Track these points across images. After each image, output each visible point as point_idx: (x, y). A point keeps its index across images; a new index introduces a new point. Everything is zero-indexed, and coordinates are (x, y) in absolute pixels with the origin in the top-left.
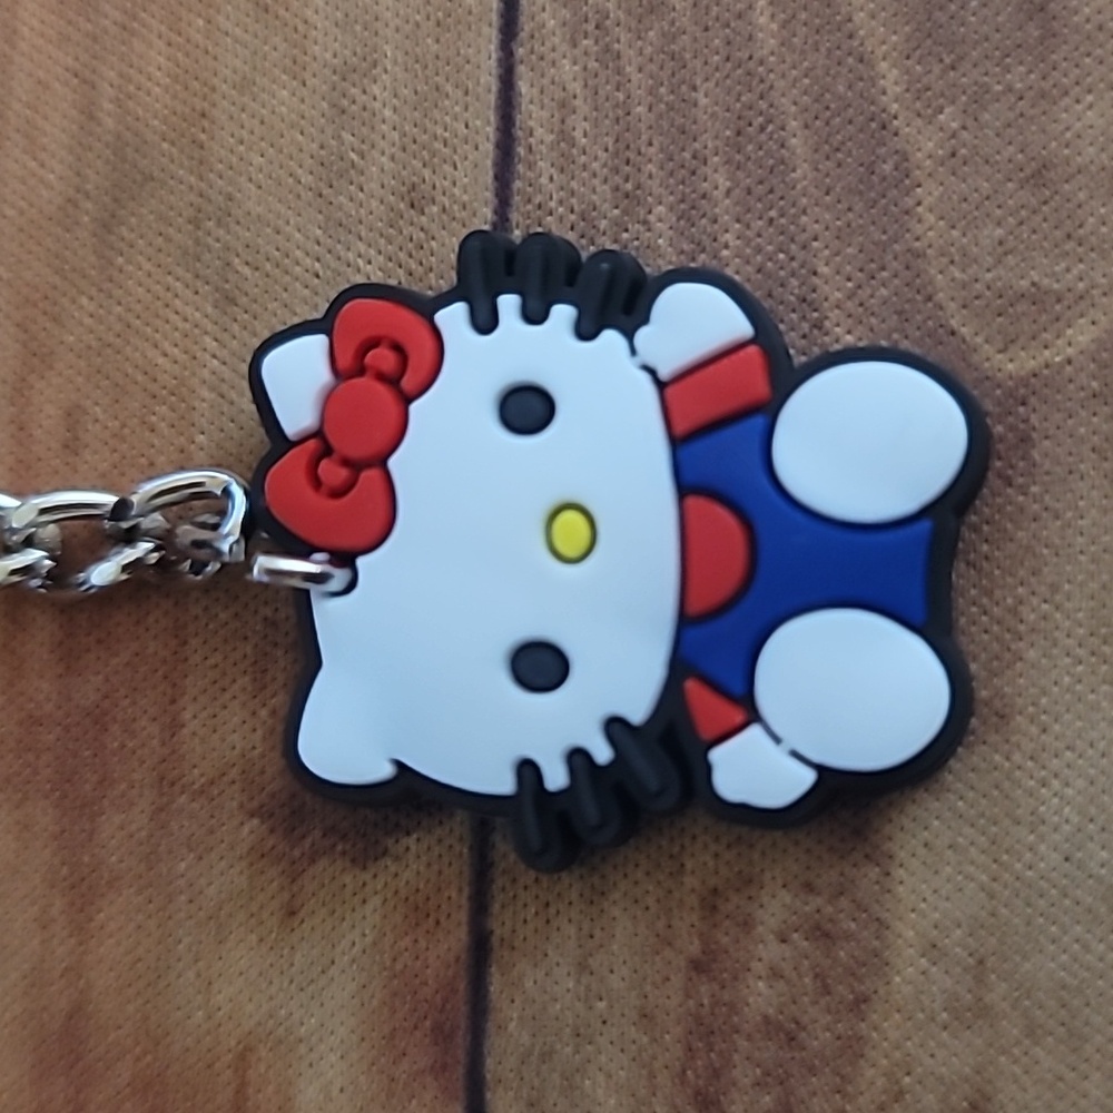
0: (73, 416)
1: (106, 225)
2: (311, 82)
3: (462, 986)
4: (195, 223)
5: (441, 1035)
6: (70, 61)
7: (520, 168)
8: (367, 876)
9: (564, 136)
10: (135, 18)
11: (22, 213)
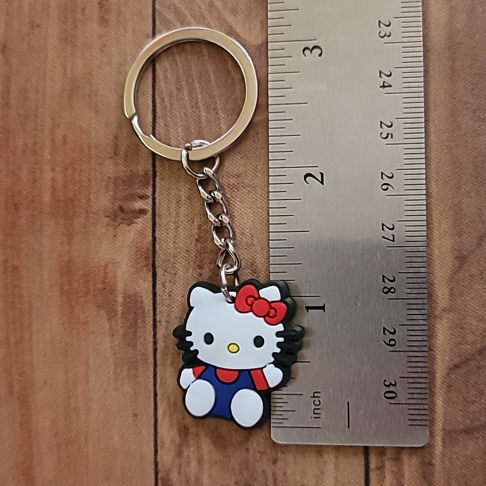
0: (65, 137)
1: (70, 97)
2: (113, 66)
3: (151, 248)
4: (90, 96)
5: (147, 258)
6: (60, 62)
7: (157, 84)
8: (130, 227)
9: (166, 77)
10: (74, 53)
11: (51, 94)
